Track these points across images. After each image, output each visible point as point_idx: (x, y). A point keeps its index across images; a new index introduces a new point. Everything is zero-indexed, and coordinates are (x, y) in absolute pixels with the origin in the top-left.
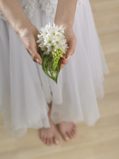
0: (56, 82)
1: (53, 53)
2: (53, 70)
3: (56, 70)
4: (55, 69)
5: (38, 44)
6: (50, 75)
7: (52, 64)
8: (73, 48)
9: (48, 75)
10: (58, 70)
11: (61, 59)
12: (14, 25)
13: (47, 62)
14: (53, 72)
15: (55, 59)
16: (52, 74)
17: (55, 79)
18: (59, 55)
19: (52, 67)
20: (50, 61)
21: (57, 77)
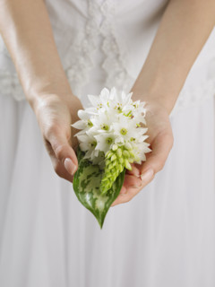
0: (102, 224)
1: (108, 154)
2: (99, 193)
3: (108, 194)
4: (105, 191)
5: (74, 131)
6: (89, 203)
7: (101, 178)
8: (161, 155)
9: (84, 203)
10: (112, 196)
11: (127, 172)
12: (30, 86)
13: (89, 177)
14: (99, 198)
15: (110, 167)
16: (94, 201)
17: (101, 216)
18: (122, 160)
19: (97, 188)
20: (97, 176)
21: (106, 210)
